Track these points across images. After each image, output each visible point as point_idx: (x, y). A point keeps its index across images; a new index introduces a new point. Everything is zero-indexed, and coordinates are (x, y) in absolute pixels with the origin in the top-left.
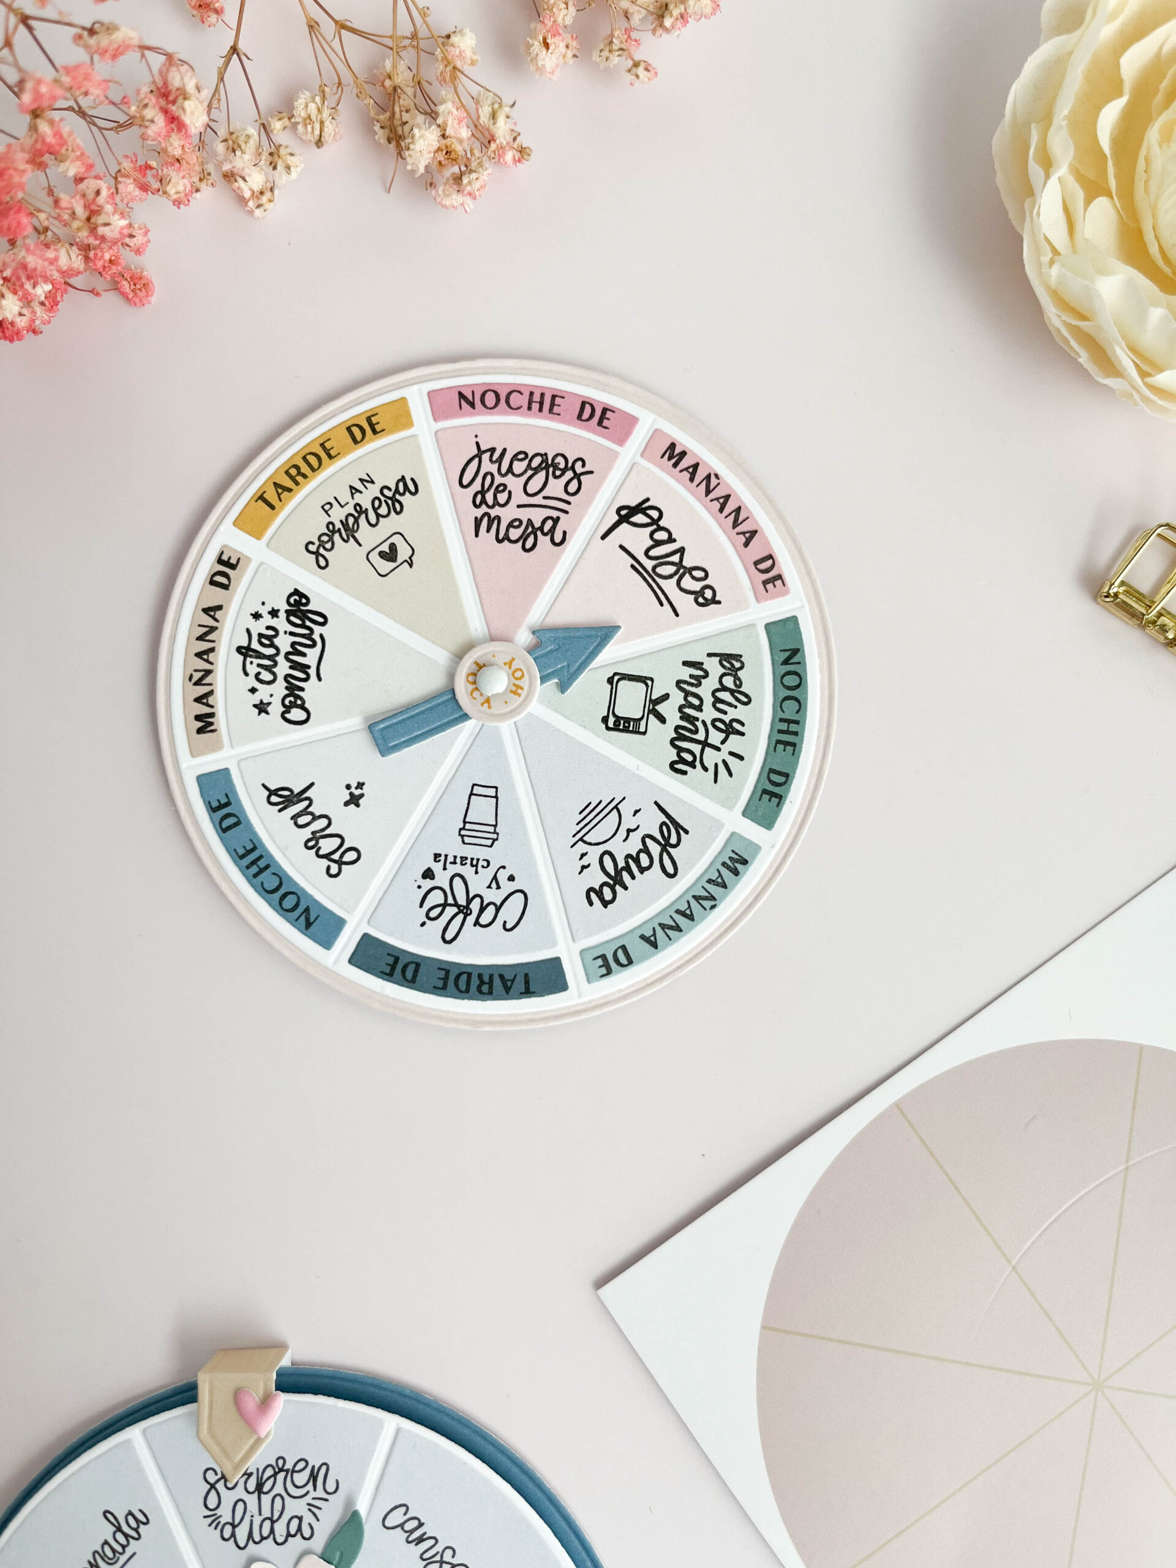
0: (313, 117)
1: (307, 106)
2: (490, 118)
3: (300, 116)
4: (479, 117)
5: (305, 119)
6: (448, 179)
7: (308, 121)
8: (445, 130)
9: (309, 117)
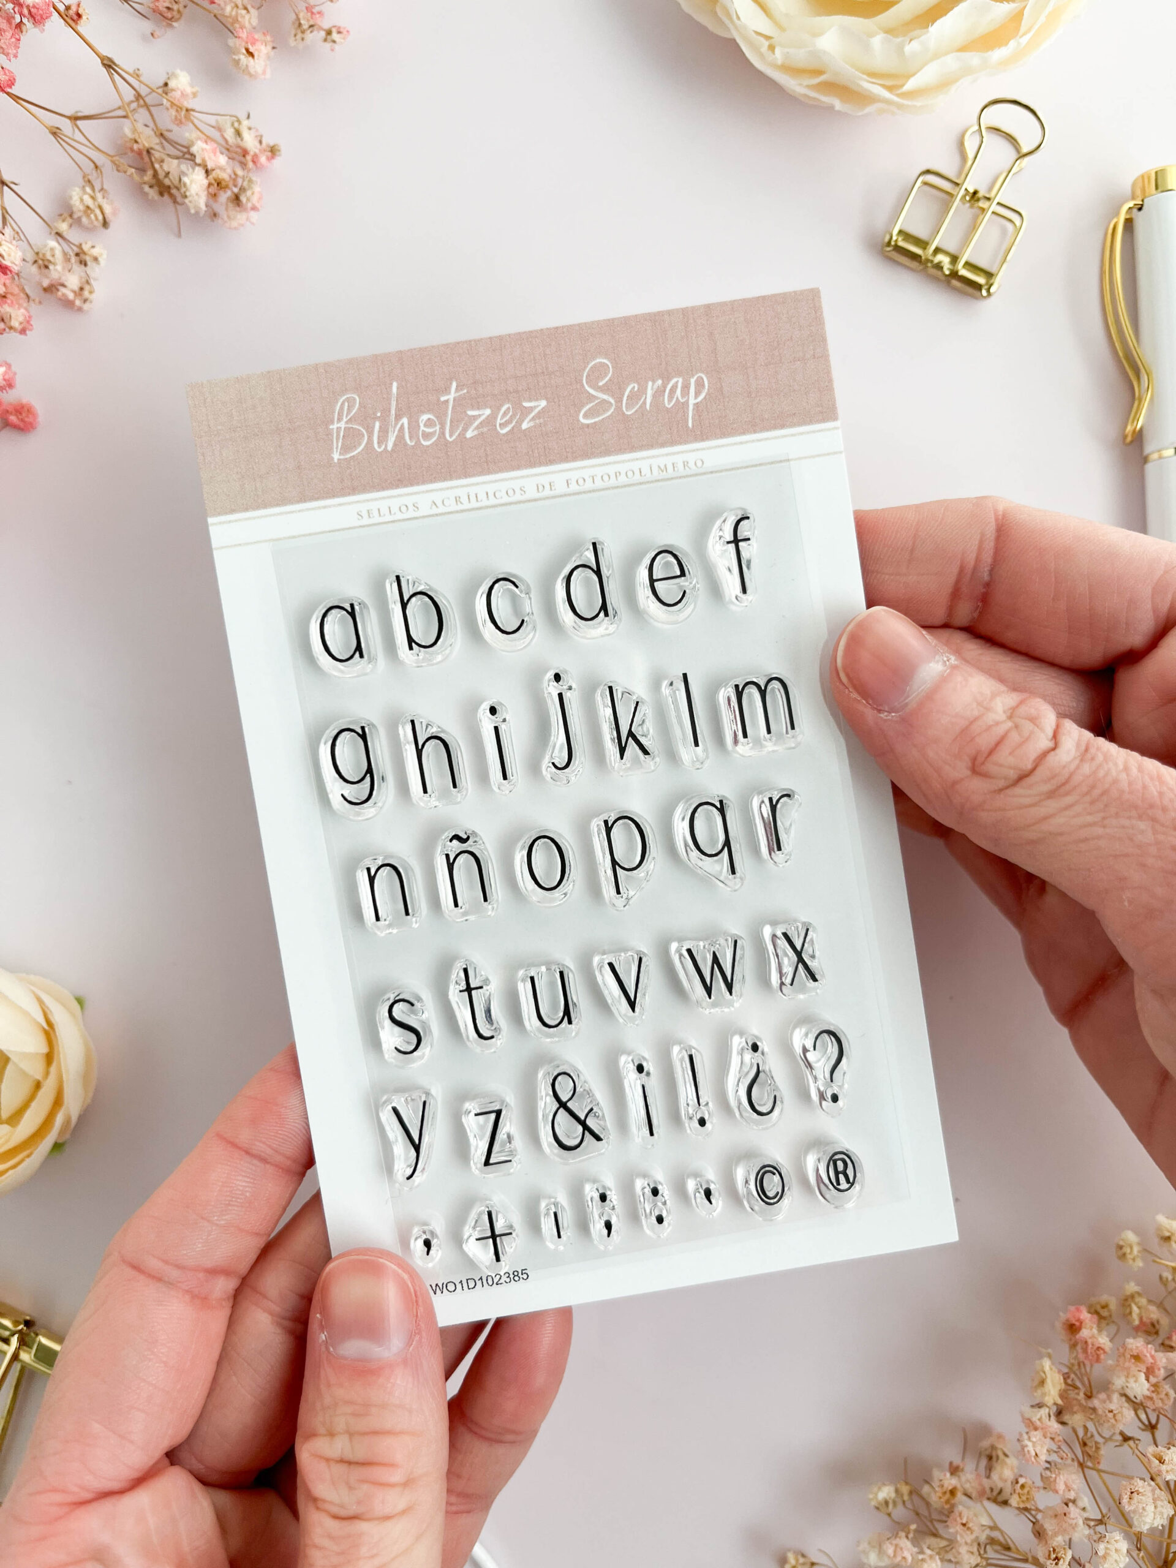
0: (92, 206)
1: (82, 200)
2: (236, 137)
3: (80, 211)
4: (226, 141)
5: (85, 212)
6: (227, 204)
7: (89, 212)
8: (206, 166)
9: (88, 207)
